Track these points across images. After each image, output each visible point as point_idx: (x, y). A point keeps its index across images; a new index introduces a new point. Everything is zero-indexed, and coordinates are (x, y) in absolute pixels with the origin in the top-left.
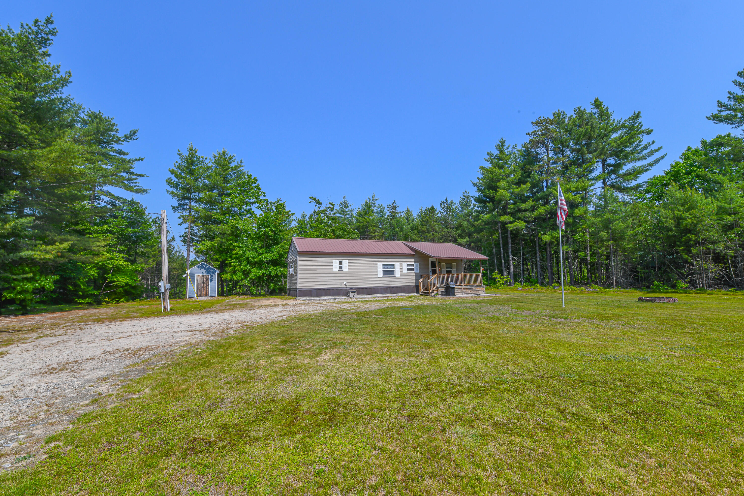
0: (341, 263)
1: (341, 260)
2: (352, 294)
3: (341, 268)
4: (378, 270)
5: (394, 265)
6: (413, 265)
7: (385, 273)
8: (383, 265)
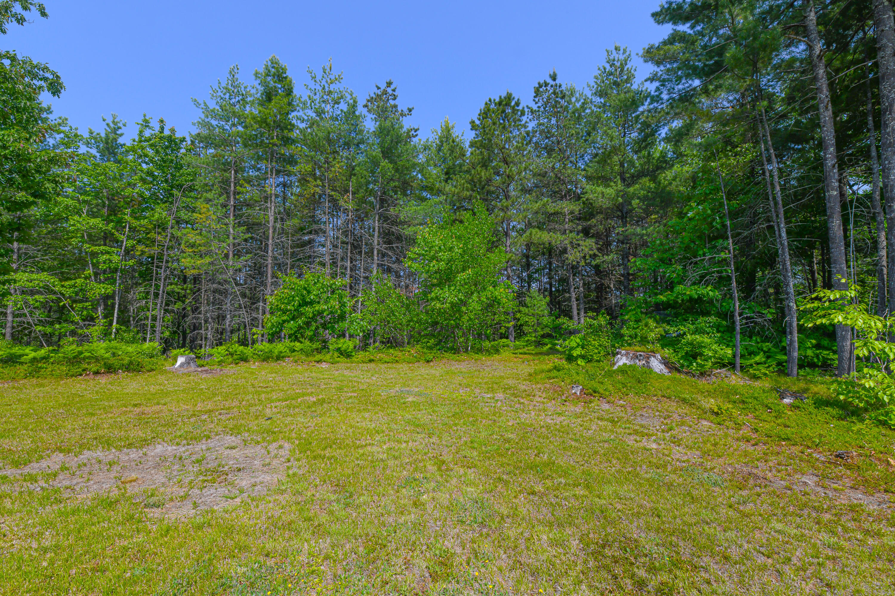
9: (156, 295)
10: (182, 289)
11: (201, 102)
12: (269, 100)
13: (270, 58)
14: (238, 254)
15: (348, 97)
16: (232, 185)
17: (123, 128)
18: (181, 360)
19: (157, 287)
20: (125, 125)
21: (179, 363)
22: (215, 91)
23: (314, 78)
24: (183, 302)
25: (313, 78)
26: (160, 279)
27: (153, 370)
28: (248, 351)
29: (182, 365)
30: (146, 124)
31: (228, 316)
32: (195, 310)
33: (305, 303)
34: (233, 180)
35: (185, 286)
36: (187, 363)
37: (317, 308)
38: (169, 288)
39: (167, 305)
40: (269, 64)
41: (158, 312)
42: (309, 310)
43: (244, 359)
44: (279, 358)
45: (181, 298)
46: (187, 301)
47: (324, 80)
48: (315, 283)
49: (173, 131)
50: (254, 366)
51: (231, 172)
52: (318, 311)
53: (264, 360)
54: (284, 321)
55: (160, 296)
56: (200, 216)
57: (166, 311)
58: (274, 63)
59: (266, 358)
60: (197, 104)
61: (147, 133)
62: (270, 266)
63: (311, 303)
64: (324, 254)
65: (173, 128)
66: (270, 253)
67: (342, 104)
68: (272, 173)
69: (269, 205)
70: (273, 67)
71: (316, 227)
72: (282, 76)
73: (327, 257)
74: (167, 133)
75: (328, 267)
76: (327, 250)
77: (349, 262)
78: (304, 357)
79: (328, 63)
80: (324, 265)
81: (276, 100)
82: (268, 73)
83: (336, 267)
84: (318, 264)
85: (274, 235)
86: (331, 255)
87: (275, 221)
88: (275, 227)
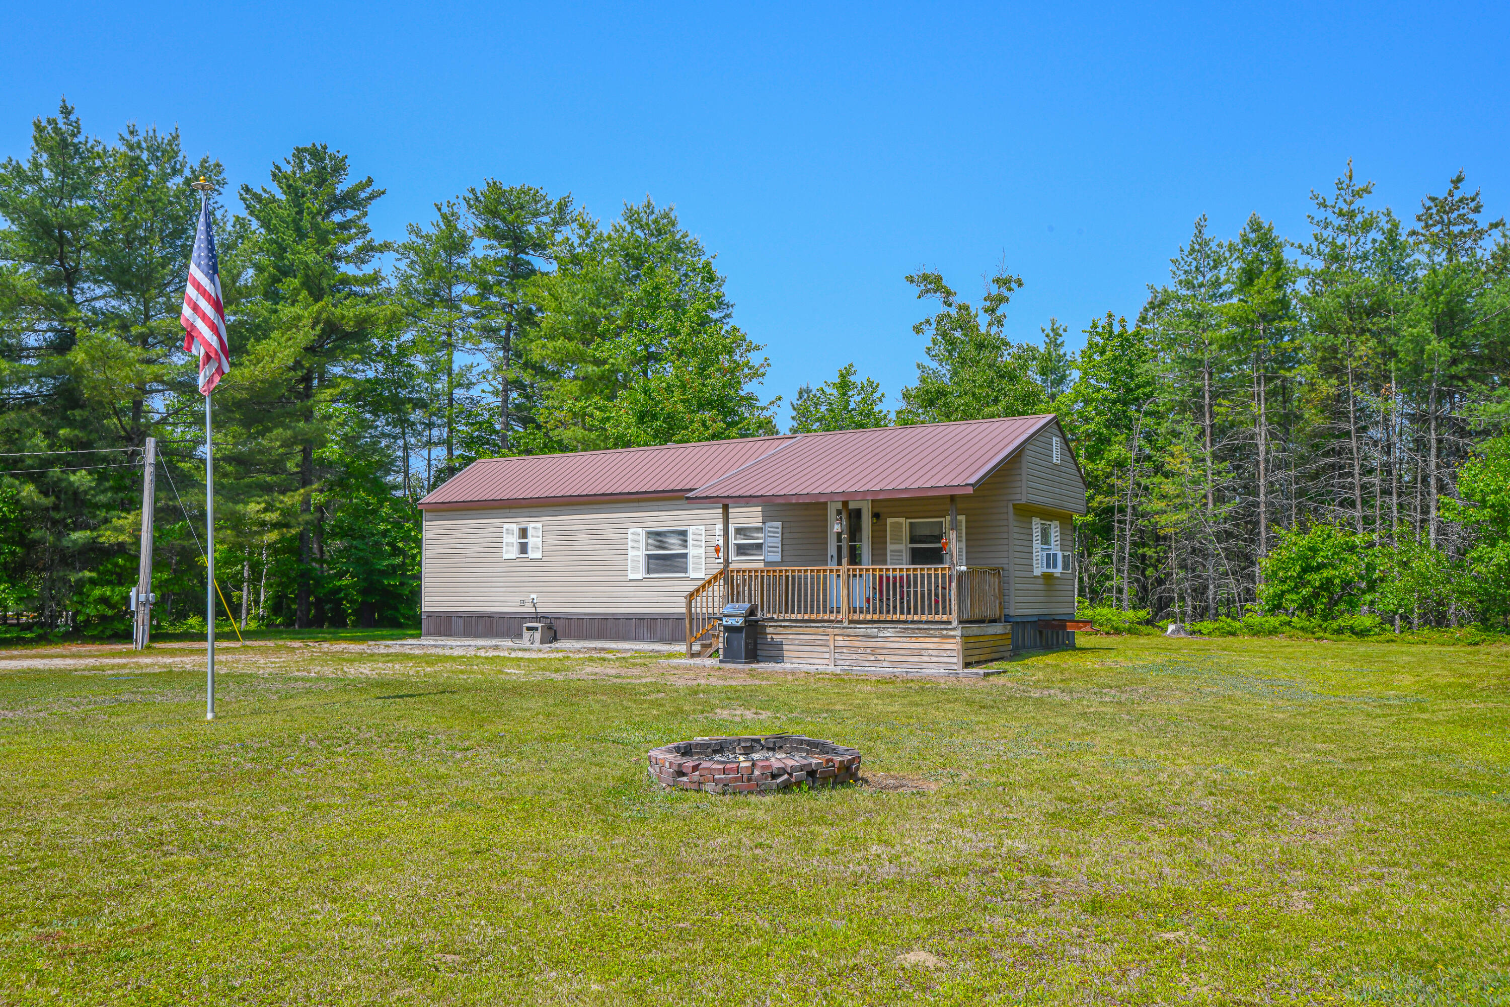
0: (524, 533)
1: (524, 522)
2: (527, 635)
3: (524, 548)
4: (631, 553)
5: (684, 533)
6: (758, 530)
7: (656, 563)
8: (649, 535)
10: (1155, 552)
12: (1251, 282)
13: (1248, 221)
14: (1220, 499)
15: (1383, 220)
16: (1207, 395)
17: (1064, 334)
18: (1171, 627)
20: (1065, 331)
21: (1169, 630)
22: (1175, 261)
23: (1323, 203)
25: (1320, 205)
28: (1237, 625)
29: (1173, 632)
31: (1211, 587)
33: (1310, 568)
34: (1207, 388)
36: (1178, 631)
37: (1325, 575)
40: (1248, 230)
41: (1125, 582)
42: (1315, 578)
43: (1233, 634)
44: (1273, 632)
45: (1153, 563)
47: (1340, 200)
48: (1324, 540)
50: (1245, 641)
51: (1203, 379)
52: (1327, 578)
53: (1254, 635)
56: (1172, 459)
58: (1256, 226)
59: (1255, 632)
62: (1263, 515)
63: (1319, 567)
64: (1352, 487)
65: (1124, 321)
66: (1262, 497)
67: (1373, 234)
68: (1259, 384)
69: (1257, 430)
70: (1254, 231)
71: (1335, 443)
72: (1267, 242)
73: (1357, 492)
74: (1117, 329)
75: (1359, 507)
76: (1356, 481)
77: (1395, 497)
78: (1300, 633)
79: (1346, 171)
80: (1353, 504)
81: (1259, 282)
82: (1246, 241)
83: (1372, 506)
84: (1341, 504)
85: (1266, 470)
86: (1363, 487)
87: (1267, 452)
88: (1267, 461)
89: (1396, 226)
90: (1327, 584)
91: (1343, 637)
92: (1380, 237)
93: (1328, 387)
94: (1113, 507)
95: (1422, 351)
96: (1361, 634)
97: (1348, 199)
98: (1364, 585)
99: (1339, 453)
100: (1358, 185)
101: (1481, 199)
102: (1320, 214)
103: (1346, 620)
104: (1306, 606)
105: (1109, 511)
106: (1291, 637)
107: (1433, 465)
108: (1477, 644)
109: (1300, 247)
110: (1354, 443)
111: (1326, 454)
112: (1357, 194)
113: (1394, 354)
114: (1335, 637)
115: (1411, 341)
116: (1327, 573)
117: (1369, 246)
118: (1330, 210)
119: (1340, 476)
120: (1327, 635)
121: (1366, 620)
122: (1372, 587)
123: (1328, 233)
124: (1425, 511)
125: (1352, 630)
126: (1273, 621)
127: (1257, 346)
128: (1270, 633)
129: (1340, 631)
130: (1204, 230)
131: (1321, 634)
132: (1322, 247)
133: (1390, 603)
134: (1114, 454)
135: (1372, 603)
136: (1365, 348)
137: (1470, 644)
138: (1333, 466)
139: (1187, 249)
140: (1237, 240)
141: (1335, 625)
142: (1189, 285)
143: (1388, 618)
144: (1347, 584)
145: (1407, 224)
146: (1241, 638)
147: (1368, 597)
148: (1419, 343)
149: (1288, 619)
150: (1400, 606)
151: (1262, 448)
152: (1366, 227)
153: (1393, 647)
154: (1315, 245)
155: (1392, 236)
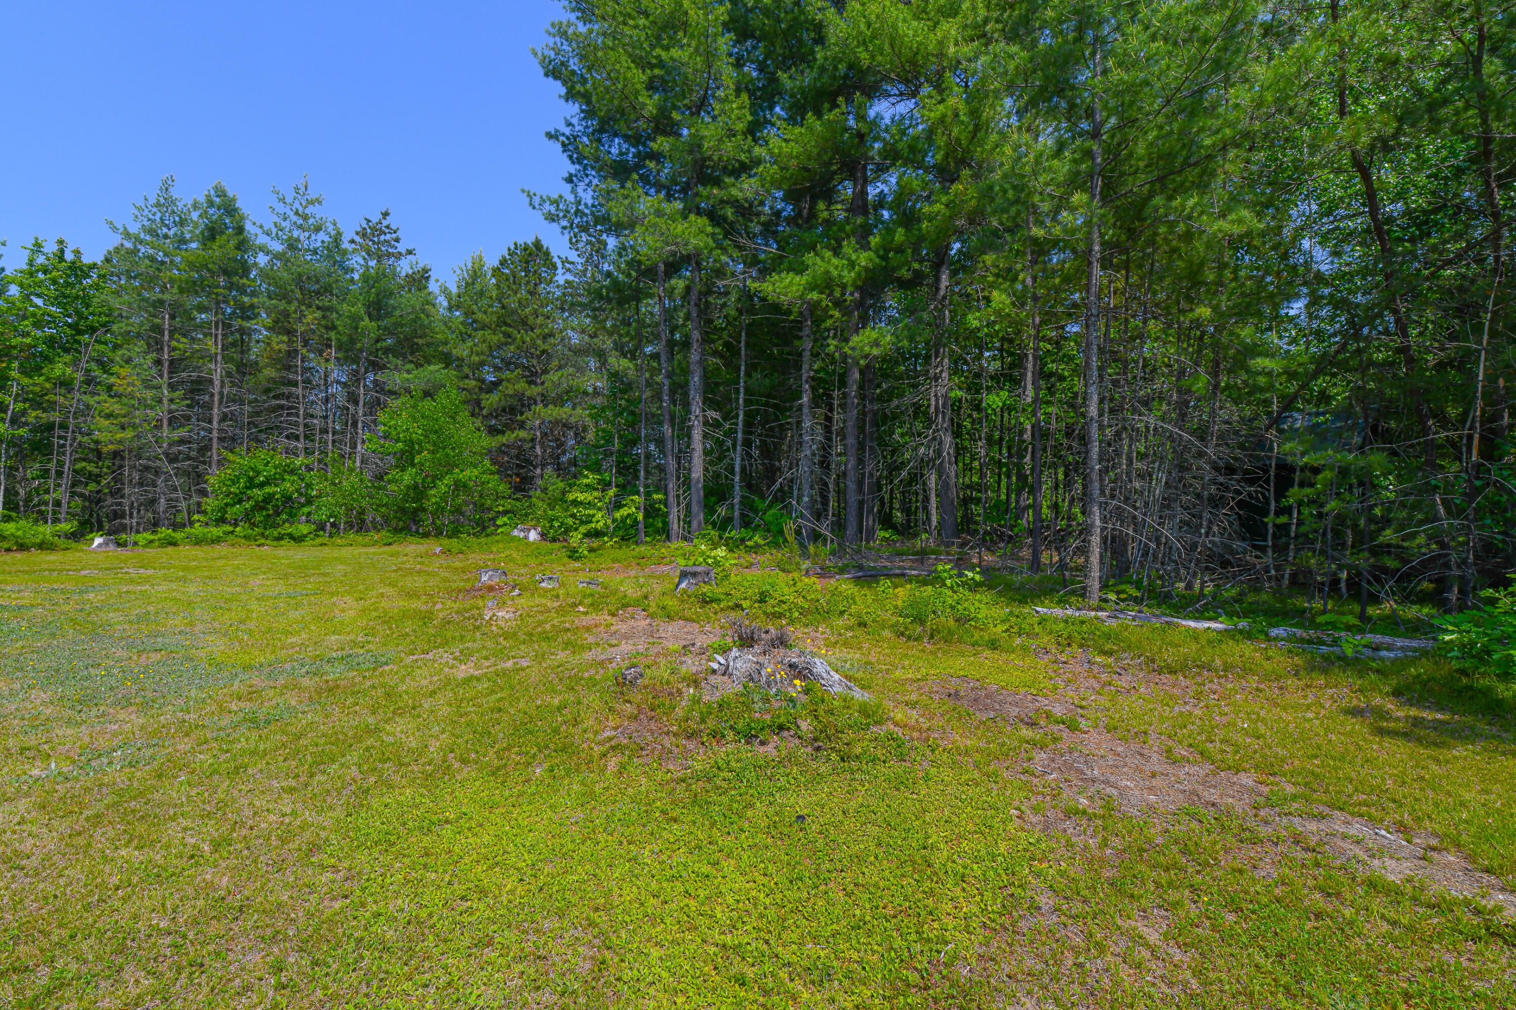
9: (59, 474)
10: (97, 467)
11: (119, 226)
12: (213, 238)
13: (214, 185)
15: (331, 228)
16: (166, 333)
18: (98, 541)
19: (60, 464)
21: (95, 544)
22: (139, 209)
23: (283, 200)
24: (98, 483)
25: (280, 200)
26: (64, 454)
27: (67, 549)
28: (179, 535)
29: (100, 545)
30: (38, 247)
31: (162, 500)
32: (117, 493)
33: (251, 484)
34: (167, 326)
35: (100, 464)
36: (106, 544)
38: (79, 466)
39: (73, 486)
40: (212, 193)
41: (61, 494)
42: (258, 494)
43: (174, 544)
44: (216, 541)
45: (95, 478)
46: (104, 482)
47: (297, 202)
49: (77, 253)
51: (163, 318)
52: (269, 494)
53: (196, 544)
54: (227, 505)
55: (65, 476)
56: (118, 381)
57: (73, 494)
58: (221, 192)
59: (198, 542)
60: (115, 229)
61: (41, 260)
62: (215, 440)
63: (262, 485)
64: (296, 424)
65: (79, 252)
66: (215, 424)
67: (322, 236)
68: (217, 328)
69: (213, 367)
70: (218, 196)
71: (285, 390)
72: (230, 208)
73: (301, 428)
74: (69, 256)
75: (302, 440)
76: (301, 420)
77: (330, 435)
78: (243, 541)
79: (303, 181)
80: (297, 438)
81: (220, 240)
82: (211, 204)
83: (313, 441)
84: (288, 437)
85: (221, 403)
86: (306, 425)
87: (222, 386)
88: (221, 394)
89: (339, 234)
90: (268, 499)
91: (282, 542)
92: (327, 239)
93: (280, 343)
94: (54, 423)
95: (356, 328)
96: (298, 539)
97: (304, 204)
98: (303, 500)
99: (288, 398)
100: (312, 195)
101: (400, 234)
102: (281, 208)
103: (288, 529)
104: (248, 517)
105: (50, 427)
106: (233, 545)
107: (361, 413)
108: (390, 544)
109: (261, 227)
110: (300, 391)
111: (276, 397)
112: (311, 202)
113: (334, 328)
114: (275, 543)
115: (348, 317)
116: (268, 490)
117: (319, 244)
118: (288, 208)
119: (288, 415)
120: (268, 542)
121: (304, 529)
122: (309, 502)
123: (286, 224)
124: (354, 446)
125: (292, 537)
126: (216, 531)
127: (217, 294)
128: (213, 542)
129: (280, 538)
130: (171, 189)
131: (263, 541)
132: (280, 233)
133: (322, 515)
134: (58, 372)
135: (309, 513)
136: (311, 317)
137: (385, 545)
138: (282, 407)
139: (152, 201)
140: (202, 199)
141: (276, 534)
142: (152, 232)
143: (321, 527)
144: (287, 499)
145: (348, 234)
146: (181, 548)
147: (306, 510)
148: (356, 319)
149: (231, 529)
150: (331, 516)
151: (217, 383)
152: (318, 229)
153: (326, 550)
154: (274, 230)
155: (337, 239)
